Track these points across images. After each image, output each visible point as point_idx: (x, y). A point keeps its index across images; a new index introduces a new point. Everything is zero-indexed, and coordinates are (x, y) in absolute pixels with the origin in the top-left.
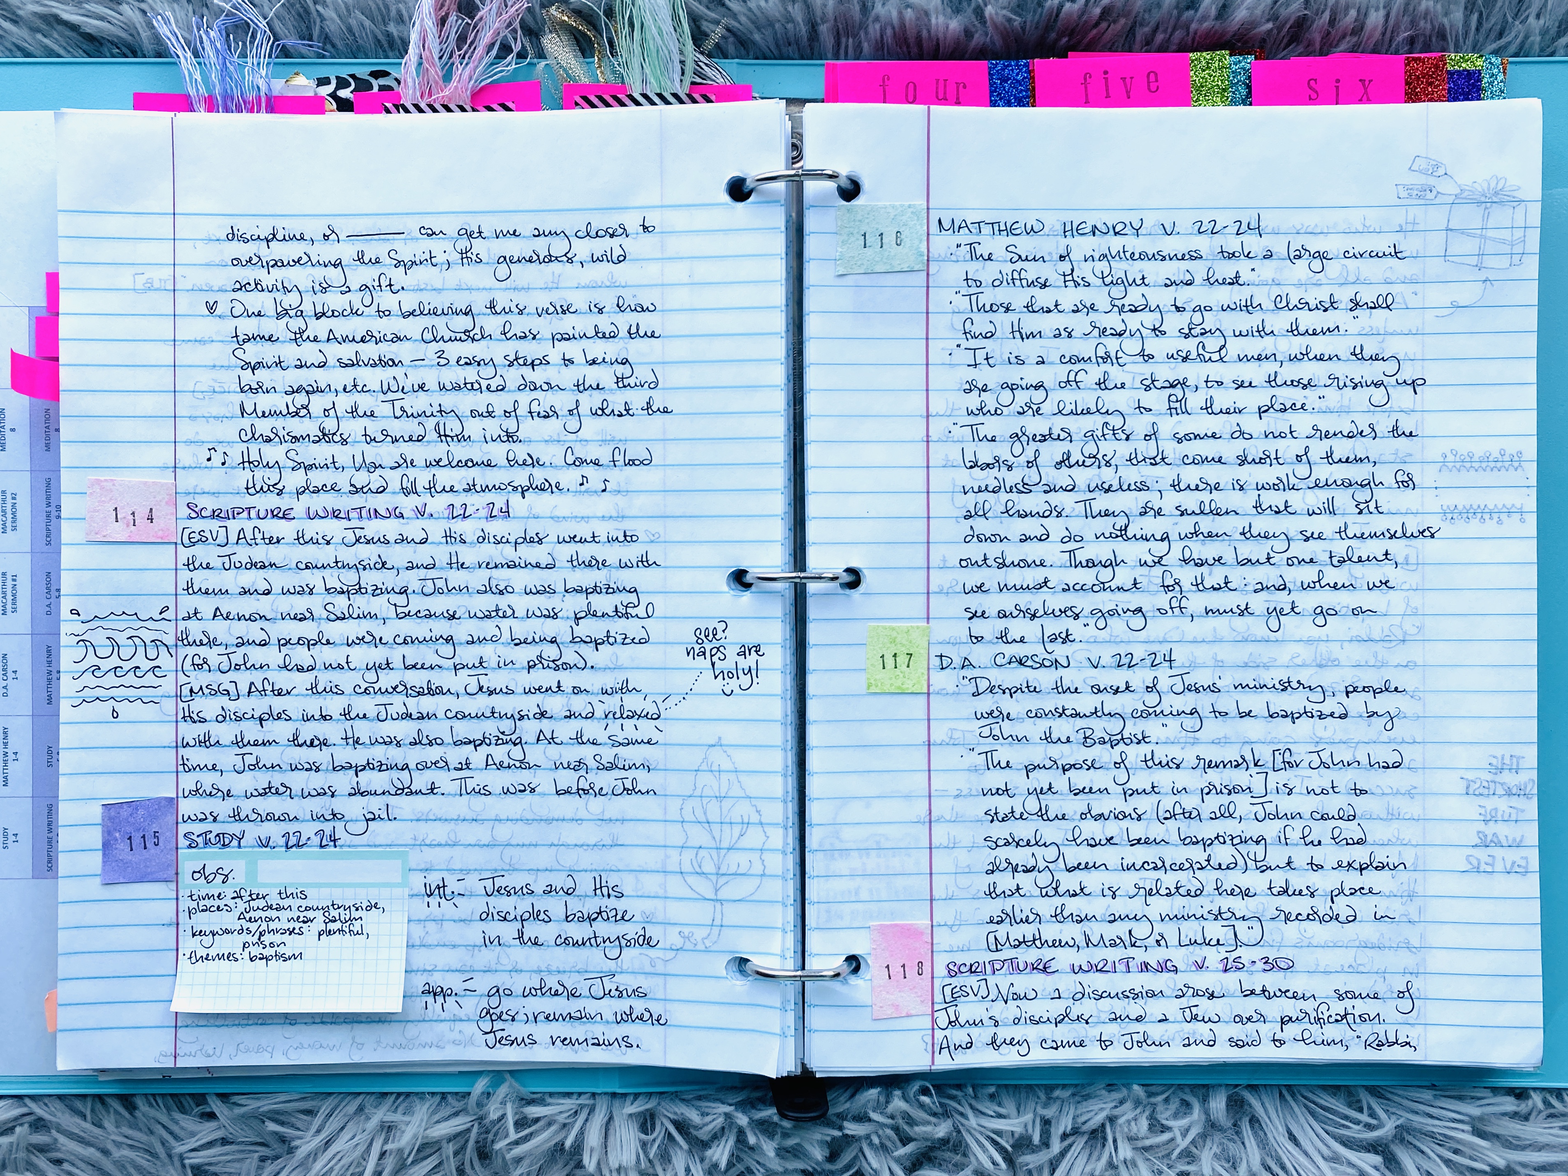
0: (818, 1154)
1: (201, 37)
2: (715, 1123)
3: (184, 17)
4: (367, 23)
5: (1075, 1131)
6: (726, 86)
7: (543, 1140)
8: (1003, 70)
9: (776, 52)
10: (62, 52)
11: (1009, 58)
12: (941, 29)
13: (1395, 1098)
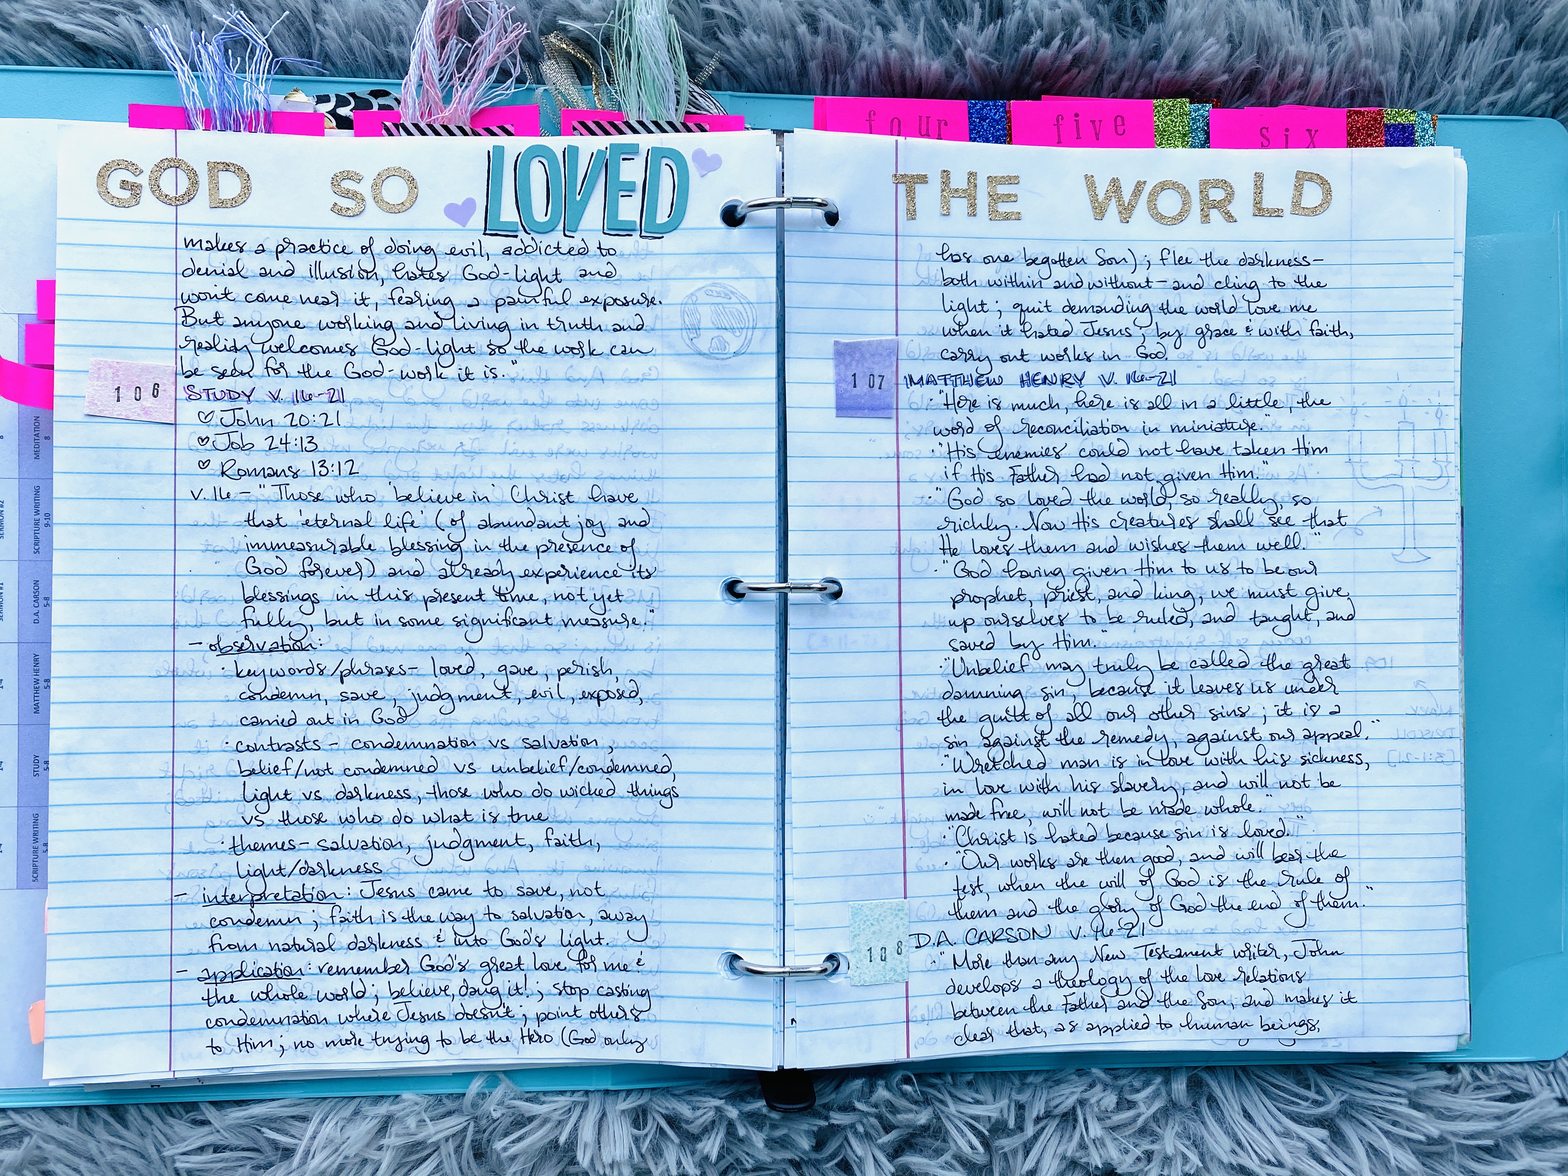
0: (805, 1144)
1: (198, 51)
2: (705, 1117)
3: (182, 30)
4: (367, 43)
5: (1048, 1115)
6: (719, 116)
7: (536, 1137)
8: (981, 109)
10: (55, 61)
11: (986, 100)
12: (924, 69)
13: (1340, 1075)
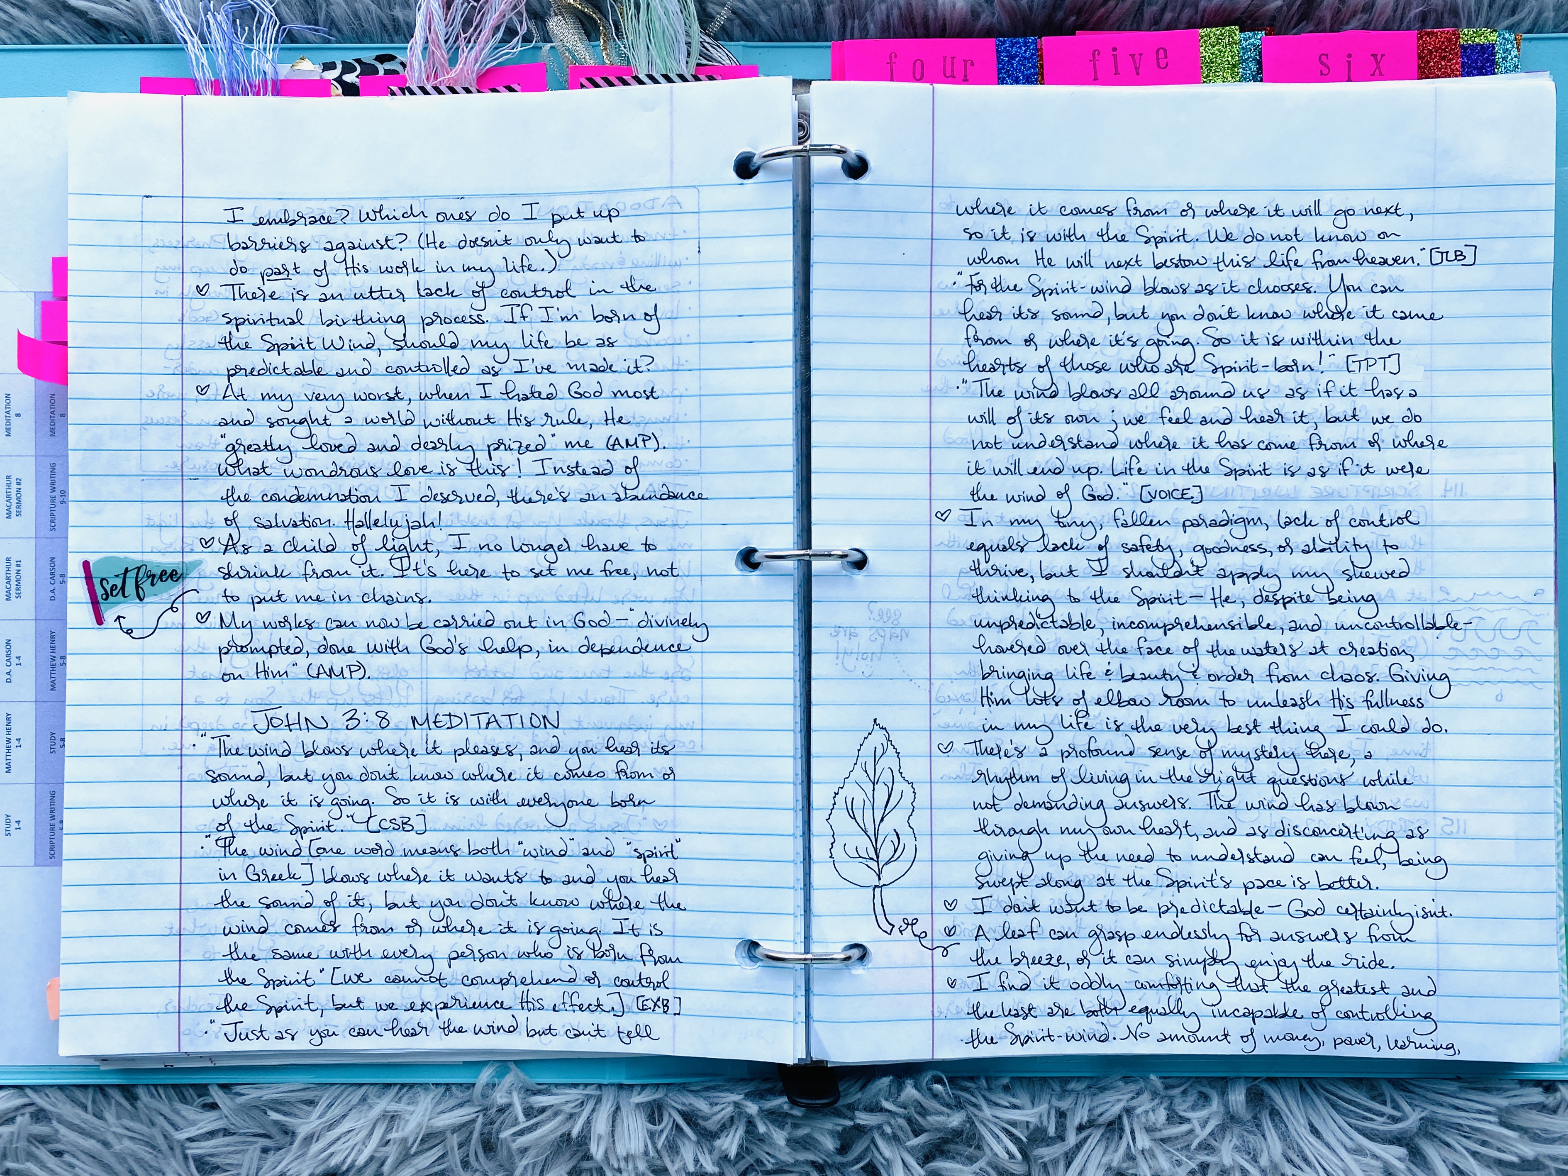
0: (830, 1144)
1: (208, 22)
2: (724, 1113)
4: (373, 7)
5: (1091, 1124)
6: (731, 67)
7: (549, 1130)
8: (1010, 47)
9: (781, 34)
10: (69, 39)
11: (1015, 37)
12: (948, 6)
13: (1417, 1090)
